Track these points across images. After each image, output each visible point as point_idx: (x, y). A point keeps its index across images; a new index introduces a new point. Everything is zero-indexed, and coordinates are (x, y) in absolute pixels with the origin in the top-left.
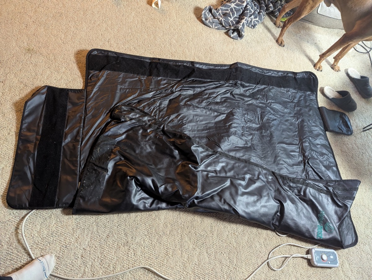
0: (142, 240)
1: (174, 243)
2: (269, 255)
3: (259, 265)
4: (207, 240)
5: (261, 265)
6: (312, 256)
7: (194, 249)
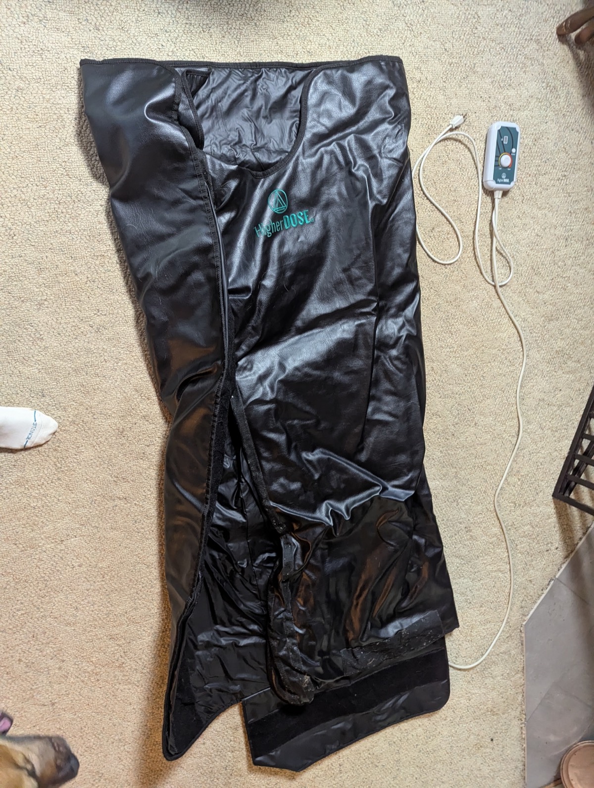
0: (463, 508)
1: (468, 459)
2: (489, 283)
3: (501, 304)
4: (465, 403)
5: (502, 302)
6: (499, 189)
7: (476, 424)
